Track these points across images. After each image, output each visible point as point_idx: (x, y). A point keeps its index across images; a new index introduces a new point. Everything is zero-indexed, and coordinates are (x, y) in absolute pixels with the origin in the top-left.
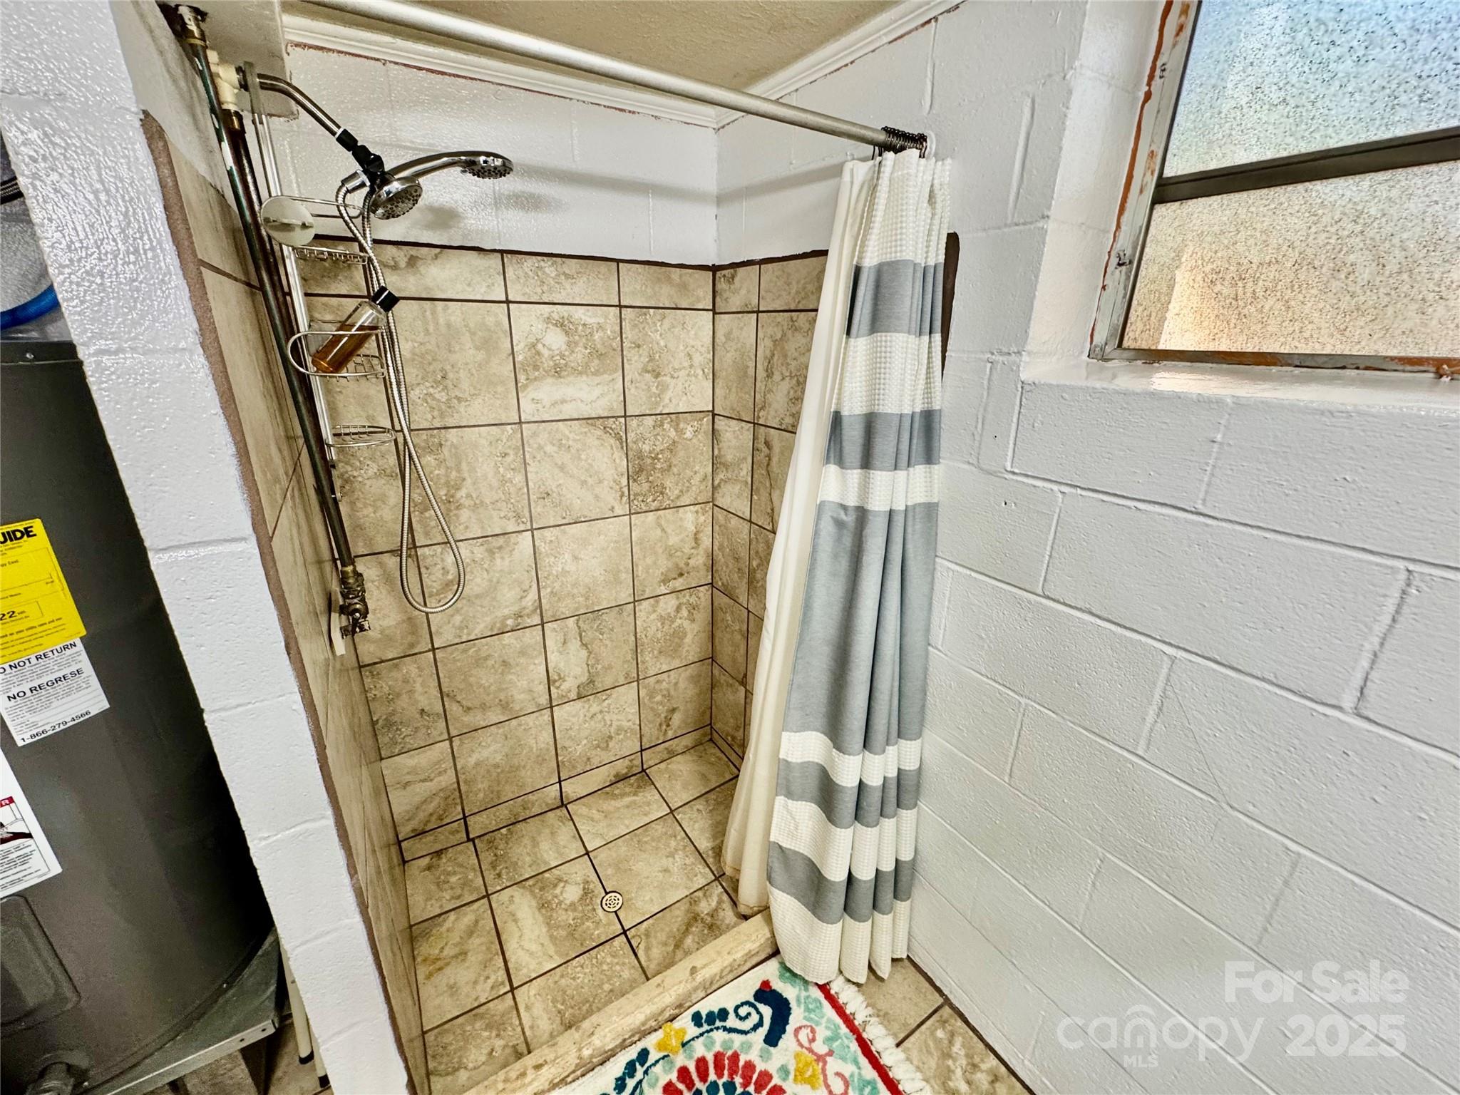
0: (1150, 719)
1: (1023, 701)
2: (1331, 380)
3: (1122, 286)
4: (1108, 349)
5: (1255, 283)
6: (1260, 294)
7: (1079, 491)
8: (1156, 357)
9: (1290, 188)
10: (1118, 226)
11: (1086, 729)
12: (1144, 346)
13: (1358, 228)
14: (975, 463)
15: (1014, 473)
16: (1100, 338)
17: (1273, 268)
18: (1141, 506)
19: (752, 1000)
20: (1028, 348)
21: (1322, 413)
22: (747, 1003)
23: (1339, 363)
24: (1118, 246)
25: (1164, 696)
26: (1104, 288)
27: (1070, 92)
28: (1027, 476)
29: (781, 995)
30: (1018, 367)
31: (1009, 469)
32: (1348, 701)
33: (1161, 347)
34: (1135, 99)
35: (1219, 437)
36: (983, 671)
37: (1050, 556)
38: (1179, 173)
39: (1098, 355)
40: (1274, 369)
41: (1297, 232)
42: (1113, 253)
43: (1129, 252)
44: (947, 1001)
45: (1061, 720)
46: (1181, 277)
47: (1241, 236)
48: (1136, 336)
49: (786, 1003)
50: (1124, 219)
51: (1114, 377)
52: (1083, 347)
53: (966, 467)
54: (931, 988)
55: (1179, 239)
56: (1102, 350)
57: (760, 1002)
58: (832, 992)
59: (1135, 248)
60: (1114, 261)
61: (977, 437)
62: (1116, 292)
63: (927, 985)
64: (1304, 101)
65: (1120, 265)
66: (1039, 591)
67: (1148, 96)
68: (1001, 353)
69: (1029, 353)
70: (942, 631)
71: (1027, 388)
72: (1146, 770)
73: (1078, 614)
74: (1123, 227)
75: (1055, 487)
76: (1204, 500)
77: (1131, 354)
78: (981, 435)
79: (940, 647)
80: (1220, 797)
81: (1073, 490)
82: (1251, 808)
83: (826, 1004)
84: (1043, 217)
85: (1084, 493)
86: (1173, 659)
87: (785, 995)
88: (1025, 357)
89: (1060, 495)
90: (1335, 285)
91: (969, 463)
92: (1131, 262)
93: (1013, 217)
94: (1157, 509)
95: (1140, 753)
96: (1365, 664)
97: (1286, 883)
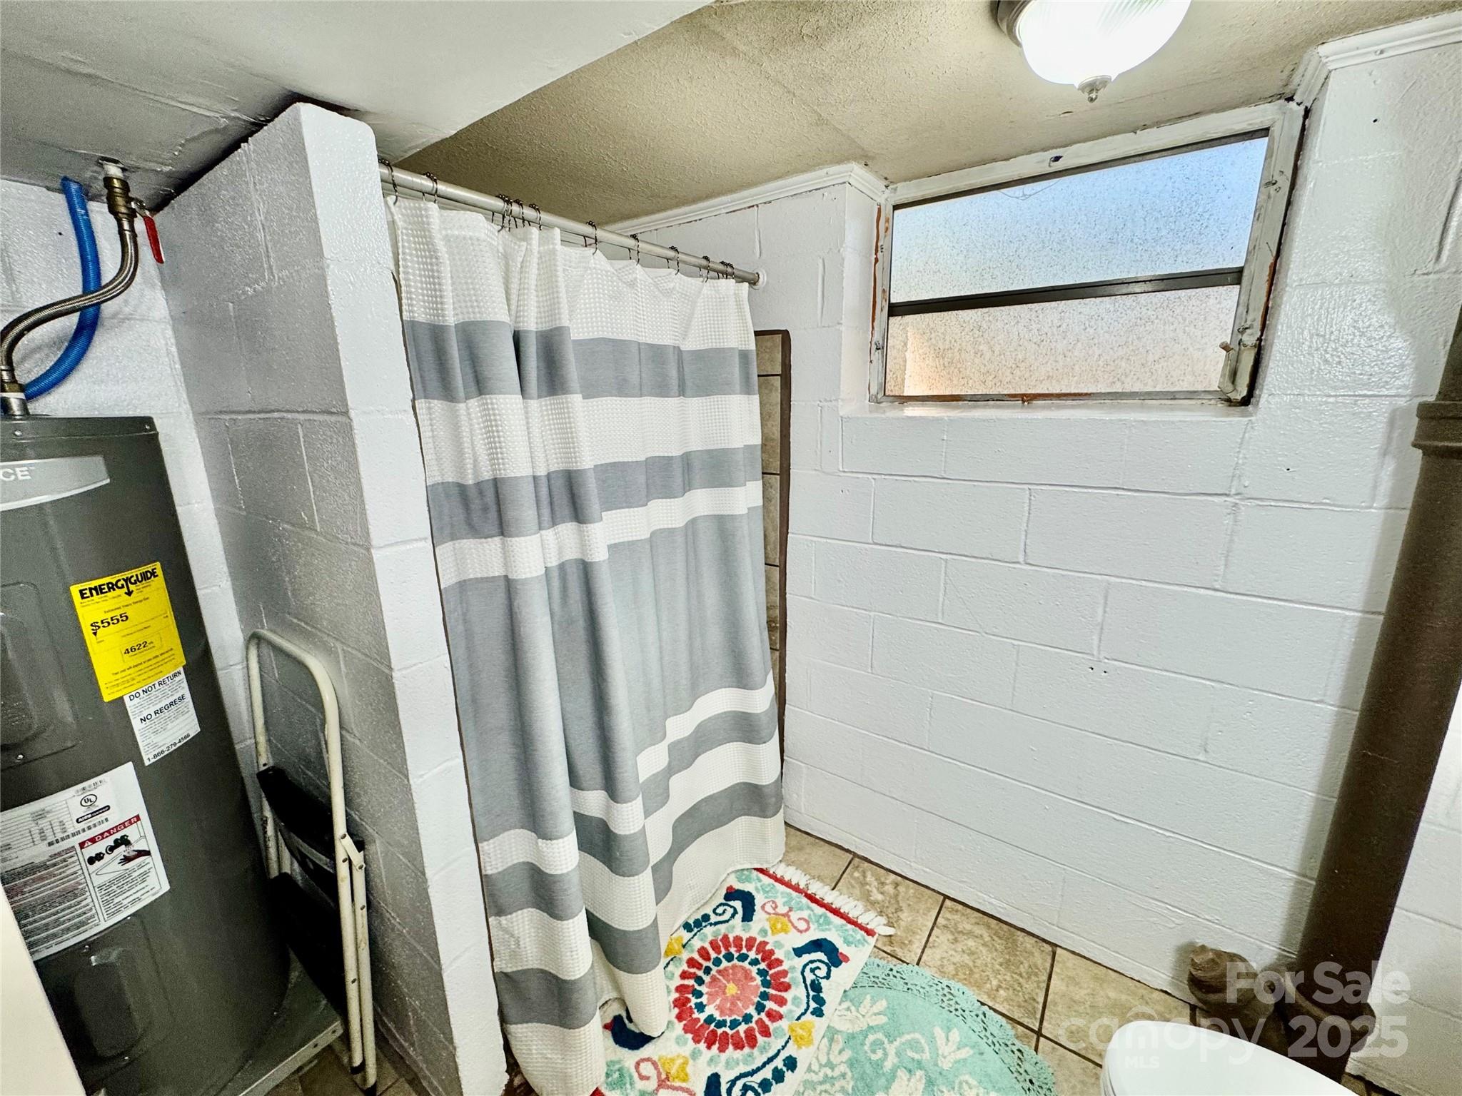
0: (941, 599)
1: (872, 614)
2: (984, 407)
3: (880, 361)
4: (879, 397)
5: (943, 358)
6: (946, 364)
7: (883, 476)
8: (905, 400)
9: (950, 312)
10: (873, 328)
11: (910, 618)
12: (897, 394)
13: (981, 333)
14: (819, 468)
15: (844, 472)
16: (874, 391)
17: (950, 351)
18: (916, 479)
19: (724, 902)
20: (841, 397)
21: (984, 421)
22: (721, 904)
23: (987, 398)
24: (875, 339)
25: (946, 583)
26: (871, 362)
27: (843, 259)
28: (852, 472)
29: (744, 891)
30: (837, 408)
31: (841, 469)
32: (1021, 560)
33: (905, 394)
34: (871, 262)
35: (945, 438)
36: (844, 603)
37: (874, 518)
38: (898, 301)
39: (875, 400)
40: (960, 403)
41: (956, 334)
42: (873, 343)
43: (881, 342)
44: (855, 855)
45: (895, 618)
46: (908, 355)
47: (933, 335)
48: (892, 389)
49: (749, 894)
50: (875, 324)
51: (884, 412)
52: (865, 395)
53: (814, 472)
54: (843, 852)
55: (904, 336)
56: (876, 397)
57: (730, 900)
58: (779, 876)
59: (884, 340)
60: (874, 347)
61: (819, 453)
62: (878, 364)
63: (839, 851)
64: (947, 272)
65: (877, 349)
66: (871, 541)
67: (877, 260)
68: (826, 400)
69: (842, 400)
70: (813, 586)
71: (844, 420)
72: (945, 630)
73: (894, 549)
74: (876, 329)
75: (870, 476)
76: (945, 471)
77: (891, 399)
78: (821, 451)
79: (813, 596)
80: (980, 630)
81: (879, 477)
82: (995, 630)
83: (777, 884)
84: (839, 324)
85: (886, 477)
86: (946, 561)
87: (746, 890)
88: (840, 403)
89: (873, 481)
90: (977, 361)
91: (815, 470)
92: (883, 348)
93: (821, 322)
94: (924, 479)
95: (940, 621)
96: (1023, 537)
97: (1017, 664)
